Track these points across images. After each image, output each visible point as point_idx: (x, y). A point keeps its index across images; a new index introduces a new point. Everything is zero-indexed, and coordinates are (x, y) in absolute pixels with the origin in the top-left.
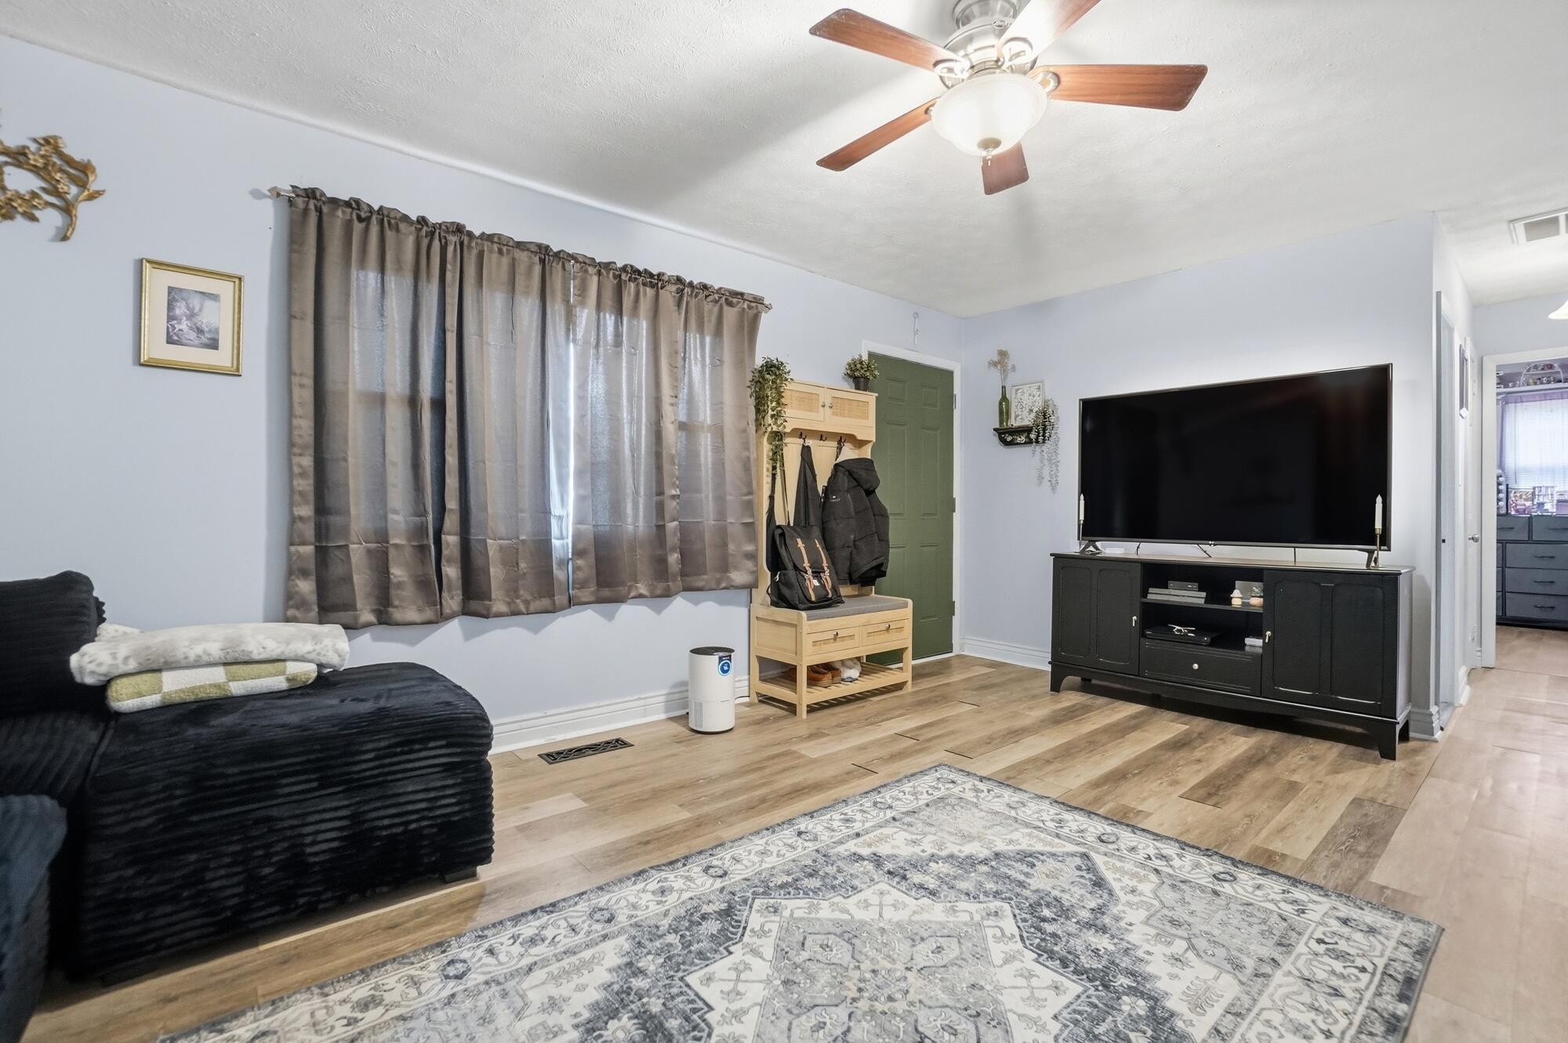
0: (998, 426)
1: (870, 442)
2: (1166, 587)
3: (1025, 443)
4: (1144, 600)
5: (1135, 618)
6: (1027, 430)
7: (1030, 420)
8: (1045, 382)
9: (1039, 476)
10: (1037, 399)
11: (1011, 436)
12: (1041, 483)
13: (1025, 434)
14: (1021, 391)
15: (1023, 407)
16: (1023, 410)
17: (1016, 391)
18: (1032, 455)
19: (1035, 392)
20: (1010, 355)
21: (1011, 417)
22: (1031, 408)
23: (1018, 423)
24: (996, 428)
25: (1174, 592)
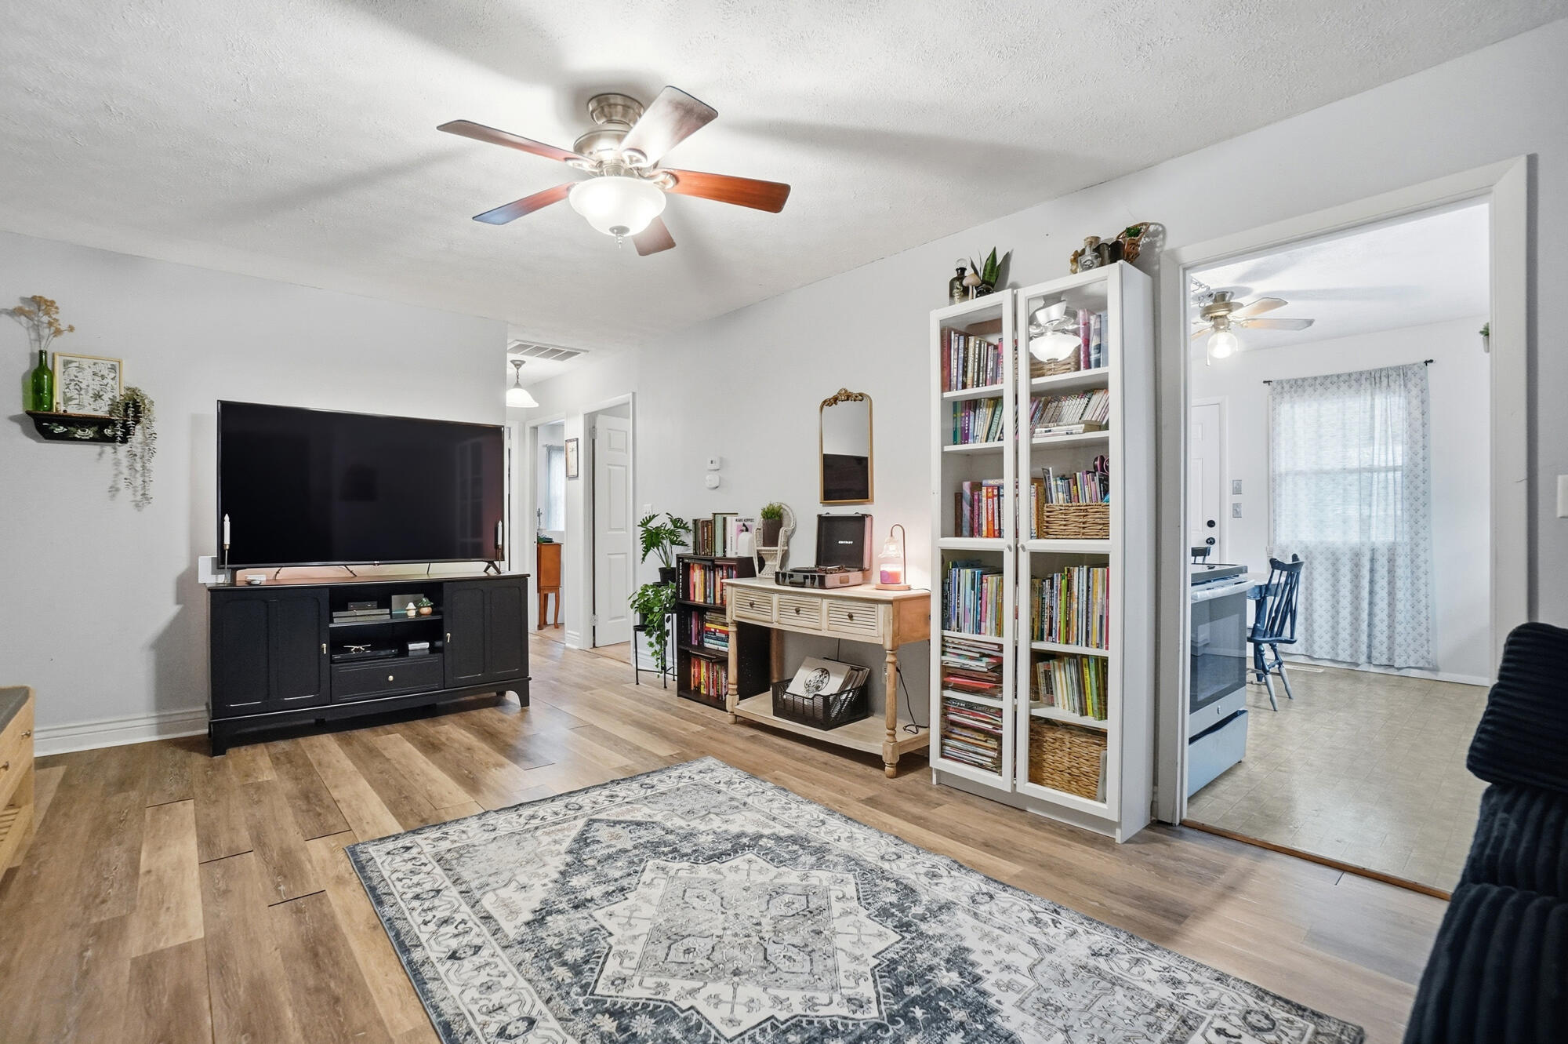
0: (32, 409)
2: (346, 609)
3: (91, 439)
4: (331, 626)
5: (325, 645)
7: (101, 410)
8: (124, 363)
9: (111, 487)
10: (111, 382)
11: (62, 428)
12: (114, 496)
13: (95, 428)
14: (76, 364)
15: (81, 389)
16: (82, 392)
17: (66, 364)
18: (98, 457)
19: (105, 372)
20: (57, 308)
21: (58, 398)
22: (101, 393)
23: (73, 410)
24: (28, 413)
25: (359, 613)
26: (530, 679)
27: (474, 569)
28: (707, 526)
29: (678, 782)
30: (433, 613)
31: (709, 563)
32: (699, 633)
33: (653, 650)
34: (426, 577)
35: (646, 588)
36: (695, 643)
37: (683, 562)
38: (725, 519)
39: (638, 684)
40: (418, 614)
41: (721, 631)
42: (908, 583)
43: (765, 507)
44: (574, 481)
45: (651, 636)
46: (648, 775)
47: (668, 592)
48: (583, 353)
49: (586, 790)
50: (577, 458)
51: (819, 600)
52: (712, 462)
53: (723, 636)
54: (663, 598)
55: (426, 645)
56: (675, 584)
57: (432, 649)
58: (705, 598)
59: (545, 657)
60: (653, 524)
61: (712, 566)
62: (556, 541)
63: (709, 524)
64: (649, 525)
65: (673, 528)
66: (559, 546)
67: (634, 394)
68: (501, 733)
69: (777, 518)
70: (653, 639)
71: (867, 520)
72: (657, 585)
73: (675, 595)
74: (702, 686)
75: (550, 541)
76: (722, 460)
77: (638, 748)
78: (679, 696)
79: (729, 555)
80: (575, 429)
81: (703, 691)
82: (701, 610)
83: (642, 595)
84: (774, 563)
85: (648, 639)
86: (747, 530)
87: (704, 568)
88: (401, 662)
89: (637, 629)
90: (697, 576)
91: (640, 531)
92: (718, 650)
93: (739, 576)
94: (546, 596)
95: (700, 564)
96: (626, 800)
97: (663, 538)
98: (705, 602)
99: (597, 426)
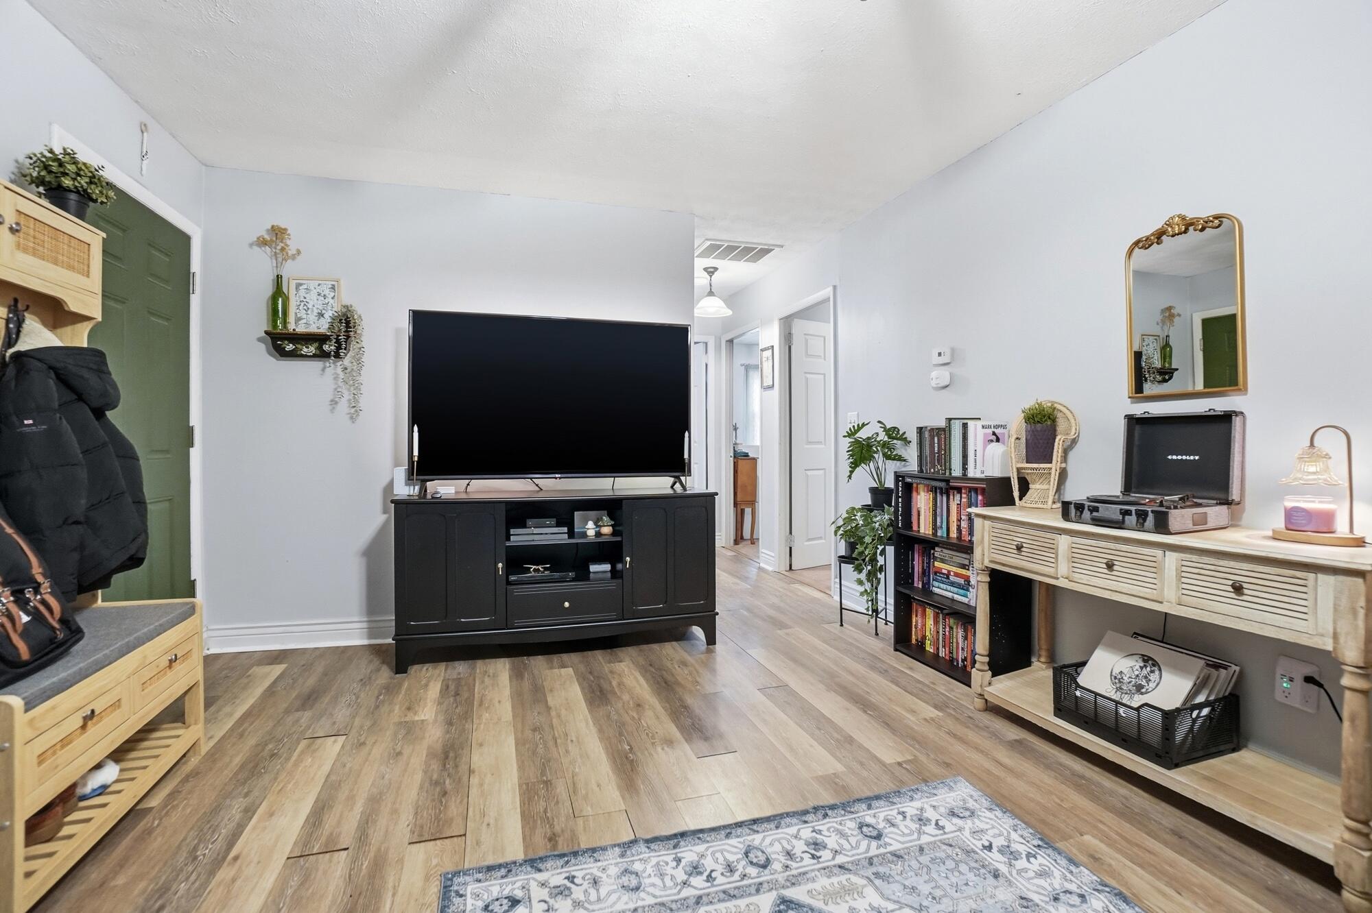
0: (270, 329)
1: (88, 319)
2: (524, 526)
3: (314, 356)
4: (508, 544)
5: (500, 565)
6: (321, 339)
7: (322, 327)
8: (342, 282)
9: (332, 401)
10: (331, 301)
11: (291, 345)
12: (334, 408)
13: (316, 345)
14: (305, 287)
15: (308, 309)
16: (309, 312)
17: (298, 286)
18: (321, 372)
19: (327, 292)
20: (289, 235)
21: (291, 319)
22: (323, 312)
23: (301, 329)
24: (266, 332)
25: (536, 531)
26: (717, 614)
27: (656, 484)
28: (939, 436)
29: (920, 832)
30: (614, 534)
31: (943, 485)
32: (925, 573)
33: (862, 589)
34: (611, 493)
35: (852, 511)
36: (918, 584)
37: (903, 481)
38: (965, 426)
39: (842, 625)
40: (598, 534)
41: (957, 575)
42: (1358, 533)
43: (1027, 407)
44: (769, 392)
45: (860, 571)
46: (869, 801)
47: (882, 518)
48: (777, 249)
49: (776, 820)
50: (771, 367)
51: (1158, 553)
52: (940, 354)
53: (962, 581)
54: (877, 525)
55: (607, 567)
56: (892, 509)
57: (615, 573)
58: (935, 528)
59: (740, 578)
60: (863, 434)
61: (945, 487)
62: (751, 455)
63: (943, 433)
64: (857, 435)
65: (886, 439)
66: (755, 460)
67: (835, 287)
68: (679, 684)
69: (1049, 423)
70: (863, 576)
71: (1237, 421)
72: (868, 509)
73: (892, 523)
74: (928, 642)
75: (746, 455)
76: (953, 350)
77: (850, 740)
78: (896, 650)
79: (971, 473)
80: (770, 336)
81: (929, 648)
82: (928, 545)
83: (848, 520)
84: (1045, 487)
85: (856, 575)
86: (998, 440)
87: (934, 490)
88: (580, 586)
89: (843, 559)
90: (922, 501)
91: (845, 443)
92: (953, 600)
93: (988, 503)
94: (743, 511)
95: (928, 486)
96: (840, 859)
97: (875, 452)
98: (935, 534)
99: (793, 331)
